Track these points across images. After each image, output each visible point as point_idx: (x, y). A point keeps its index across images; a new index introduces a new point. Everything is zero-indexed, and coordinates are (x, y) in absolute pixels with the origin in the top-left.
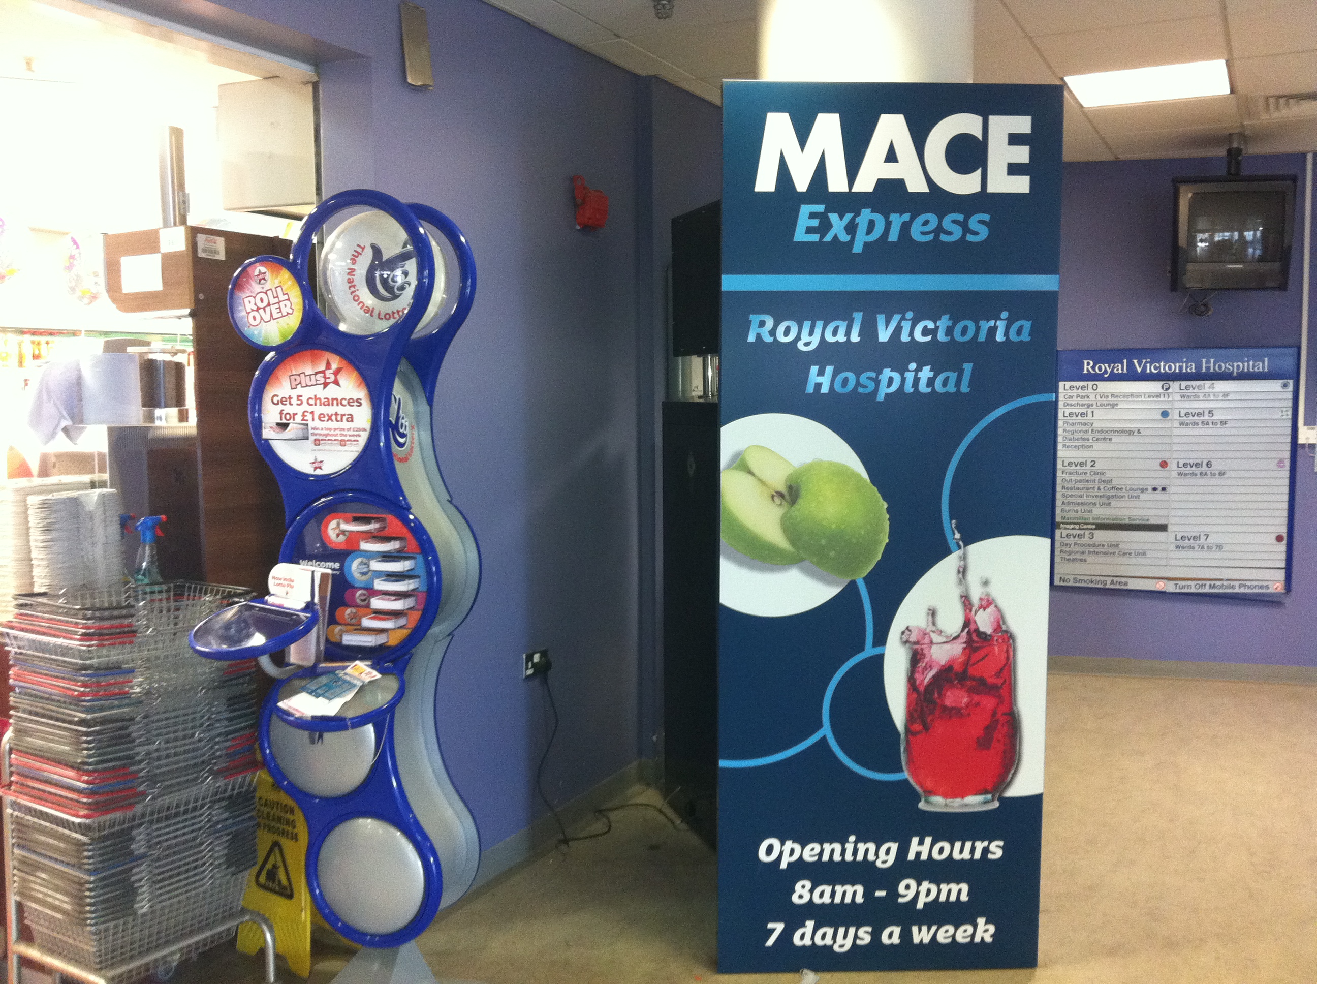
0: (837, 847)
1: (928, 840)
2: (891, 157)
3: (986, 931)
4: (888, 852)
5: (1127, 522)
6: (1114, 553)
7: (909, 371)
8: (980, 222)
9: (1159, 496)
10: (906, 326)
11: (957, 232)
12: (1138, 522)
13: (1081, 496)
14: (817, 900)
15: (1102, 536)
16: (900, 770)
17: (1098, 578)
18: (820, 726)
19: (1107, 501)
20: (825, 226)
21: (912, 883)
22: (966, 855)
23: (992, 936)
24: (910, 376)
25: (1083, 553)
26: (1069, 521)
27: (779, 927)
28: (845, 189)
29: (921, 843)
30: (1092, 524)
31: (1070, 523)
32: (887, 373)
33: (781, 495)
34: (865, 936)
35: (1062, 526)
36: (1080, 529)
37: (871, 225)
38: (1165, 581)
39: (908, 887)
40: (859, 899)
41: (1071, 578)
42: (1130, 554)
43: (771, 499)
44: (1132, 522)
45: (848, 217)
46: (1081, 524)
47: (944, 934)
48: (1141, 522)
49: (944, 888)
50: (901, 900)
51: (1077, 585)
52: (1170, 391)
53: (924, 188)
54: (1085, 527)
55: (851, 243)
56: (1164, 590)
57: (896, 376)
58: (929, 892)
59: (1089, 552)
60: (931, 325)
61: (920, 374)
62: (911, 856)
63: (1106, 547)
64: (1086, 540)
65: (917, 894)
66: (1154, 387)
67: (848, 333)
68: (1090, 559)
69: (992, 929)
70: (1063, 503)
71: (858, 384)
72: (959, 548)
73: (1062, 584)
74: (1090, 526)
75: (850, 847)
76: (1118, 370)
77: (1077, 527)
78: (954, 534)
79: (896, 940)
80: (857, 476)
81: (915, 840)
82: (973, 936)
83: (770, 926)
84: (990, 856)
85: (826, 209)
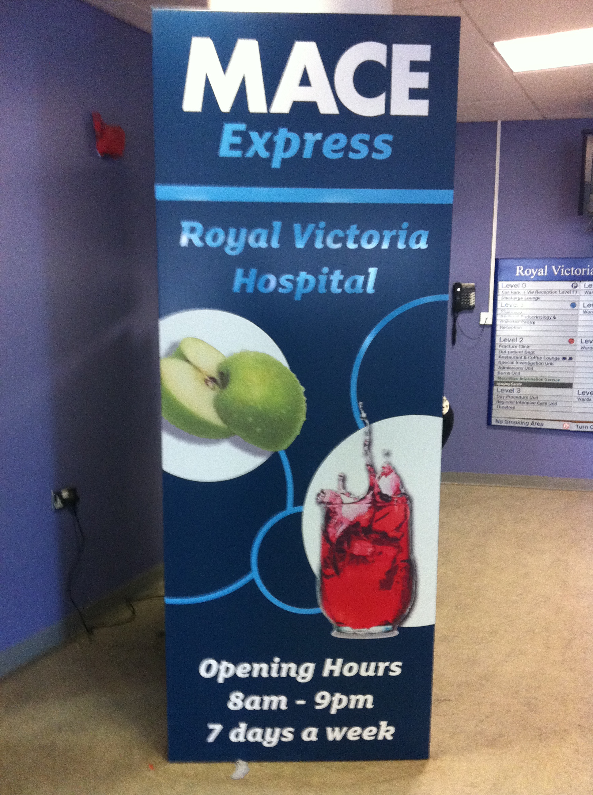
0: (265, 666)
1: (340, 661)
2: (305, 81)
3: (387, 731)
4: (306, 670)
5: (544, 381)
6: (534, 403)
7: (322, 274)
8: (385, 141)
9: (567, 363)
10: (320, 234)
11: (364, 151)
12: (551, 381)
13: (512, 363)
14: (248, 707)
15: (527, 391)
16: (316, 605)
17: (523, 420)
18: (248, 569)
19: (529, 367)
20: (247, 143)
21: (327, 694)
22: (371, 673)
23: (392, 735)
24: (323, 279)
25: (513, 403)
26: (503, 380)
27: (217, 728)
28: (264, 110)
29: (334, 663)
30: (520, 382)
31: (504, 382)
32: (303, 275)
33: (213, 380)
34: (288, 734)
35: (498, 384)
36: (510, 386)
37: (288, 143)
38: (570, 423)
39: (323, 698)
40: (283, 707)
41: (504, 420)
42: (546, 404)
43: (204, 384)
44: (547, 381)
45: (267, 135)
46: (511, 382)
47: (353, 733)
48: (554, 382)
49: (353, 698)
50: (318, 707)
51: (508, 425)
52: (577, 289)
53: (334, 110)
54: (515, 384)
55: (270, 159)
56: (568, 429)
57: (311, 278)
58: (340, 701)
59: (517, 402)
60: (341, 233)
61: (332, 277)
62: (326, 674)
63: (529, 399)
64: (515, 393)
65: (331, 702)
66: (567, 285)
67: (269, 240)
68: (517, 407)
69: (392, 729)
70: (499, 368)
71: (279, 285)
72: (365, 425)
73: (497, 424)
74: (518, 384)
75: (275, 666)
76: (541, 273)
77: (509, 384)
78: (361, 413)
79: (314, 738)
80: (278, 364)
81: (329, 661)
82: (376, 735)
83: (211, 726)
84: (391, 674)
85: (248, 128)
